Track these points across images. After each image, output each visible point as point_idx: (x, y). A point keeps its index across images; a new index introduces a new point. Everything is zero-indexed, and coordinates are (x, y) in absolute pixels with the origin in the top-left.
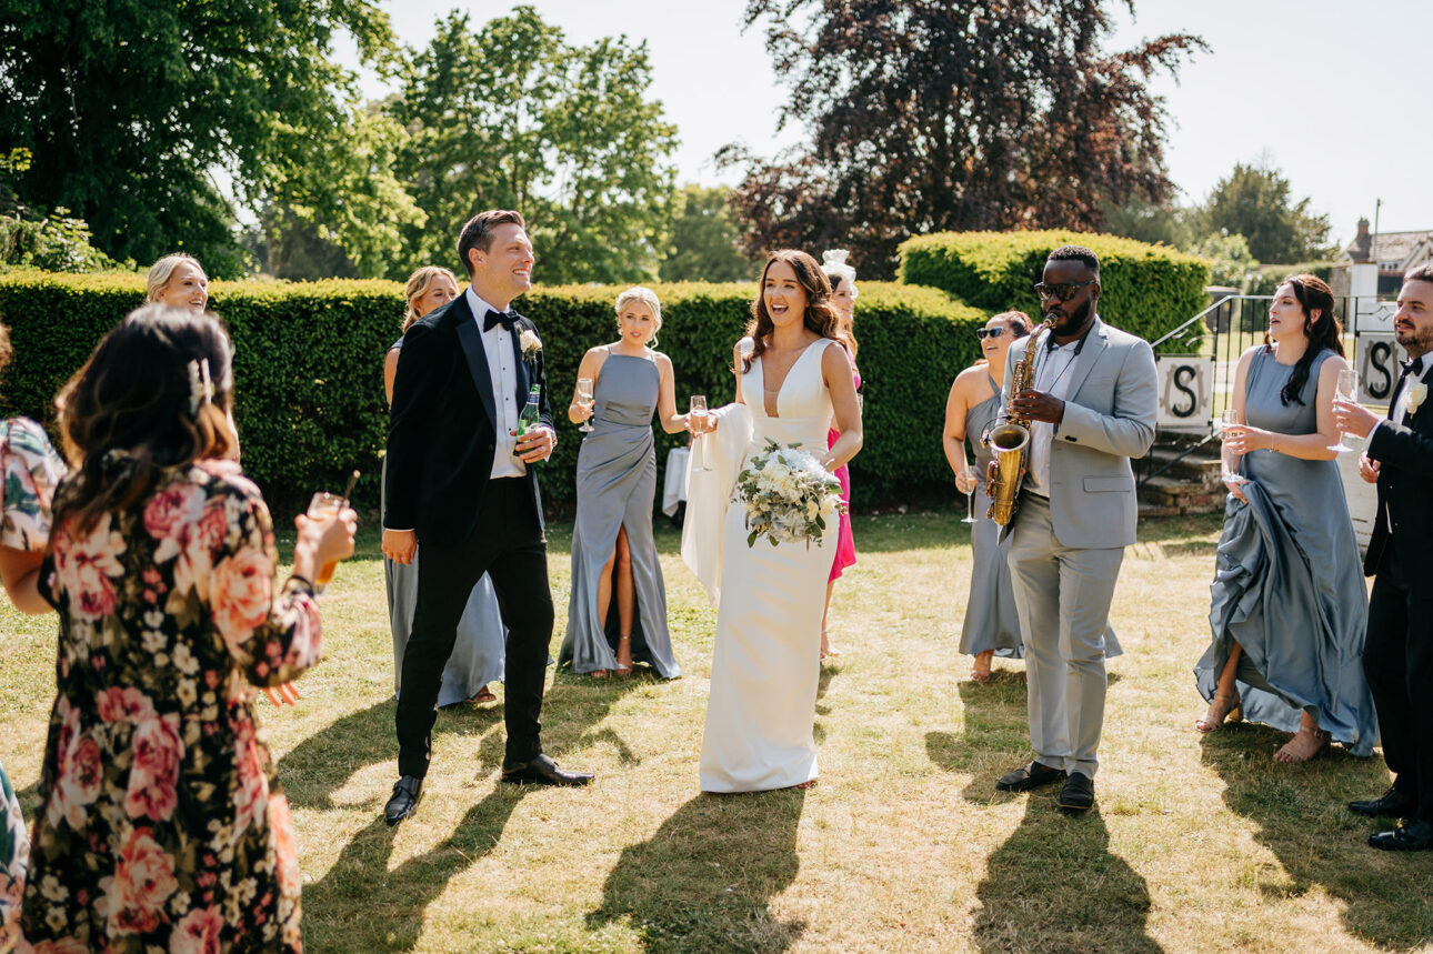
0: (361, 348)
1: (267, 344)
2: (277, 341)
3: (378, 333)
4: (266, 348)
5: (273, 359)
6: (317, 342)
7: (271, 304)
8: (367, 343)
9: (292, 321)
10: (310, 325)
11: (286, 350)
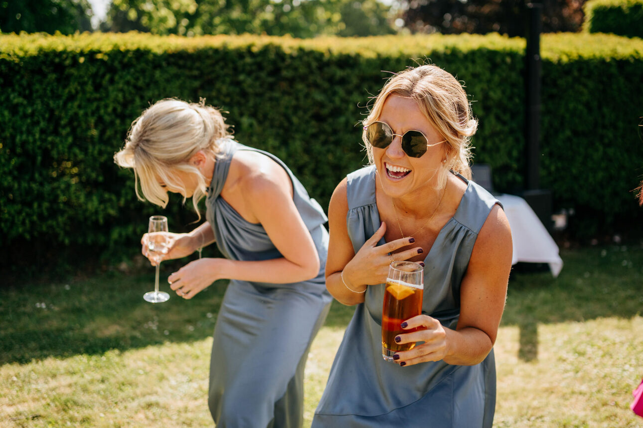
0: (119, 103)
1: (16, 101)
2: (29, 98)
3: (135, 87)
4: (17, 105)
5: (25, 116)
6: (72, 98)
7: (21, 59)
8: (124, 97)
9: (45, 76)
10: (64, 80)
11: (39, 106)
